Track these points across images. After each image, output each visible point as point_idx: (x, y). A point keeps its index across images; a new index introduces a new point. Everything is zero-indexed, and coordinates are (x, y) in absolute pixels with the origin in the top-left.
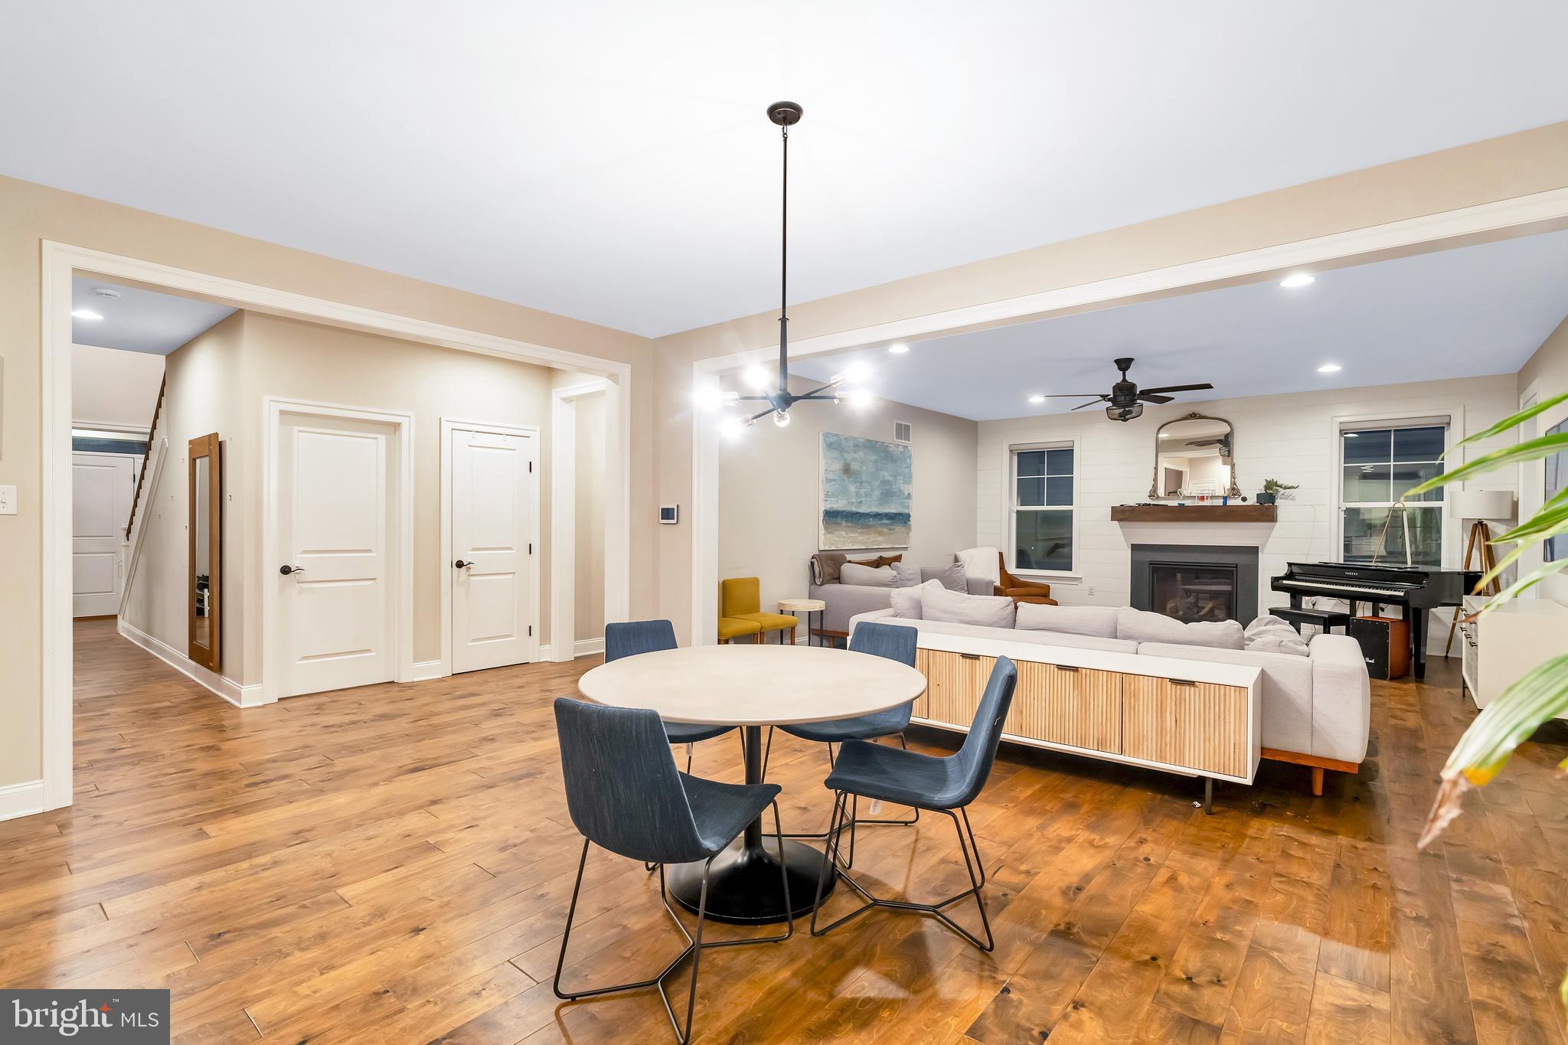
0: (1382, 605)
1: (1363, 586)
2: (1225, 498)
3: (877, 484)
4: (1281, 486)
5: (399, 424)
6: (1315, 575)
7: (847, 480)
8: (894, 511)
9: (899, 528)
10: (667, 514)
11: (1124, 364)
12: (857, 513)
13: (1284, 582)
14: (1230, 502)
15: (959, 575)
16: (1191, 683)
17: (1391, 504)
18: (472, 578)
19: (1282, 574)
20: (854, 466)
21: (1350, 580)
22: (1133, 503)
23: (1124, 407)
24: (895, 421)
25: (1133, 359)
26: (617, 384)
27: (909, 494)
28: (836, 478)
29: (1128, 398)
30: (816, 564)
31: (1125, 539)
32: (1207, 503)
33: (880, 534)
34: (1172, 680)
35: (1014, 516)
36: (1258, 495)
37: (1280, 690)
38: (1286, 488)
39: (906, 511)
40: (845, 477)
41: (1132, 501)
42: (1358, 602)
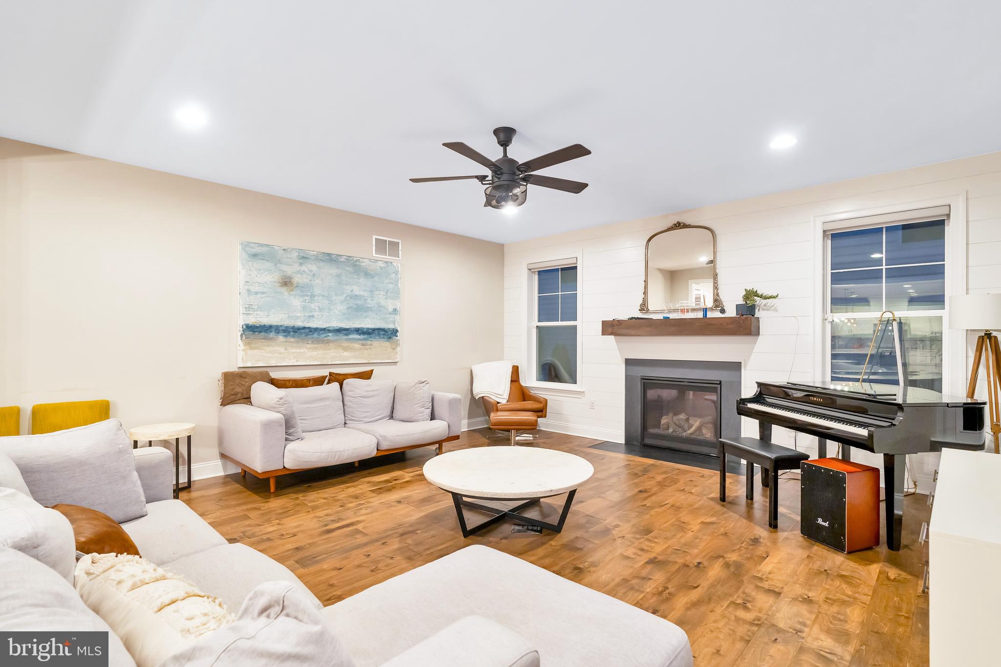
2: (706, 311)
3: (340, 298)
4: (761, 296)
7: (286, 293)
8: (369, 326)
9: (379, 343)
13: (754, 406)
14: (710, 315)
17: (881, 315)
19: (750, 396)
20: (300, 279)
22: (623, 317)
24: (374, 237)
27: (395, 309)
28: (265, 290)
31: (620, 354)
32: (688, 316)
33: (346, 349)
35: (534, 332)
36: (737, 306)
38: (766, 298)
40: (282, 289)
41: (623, 315)
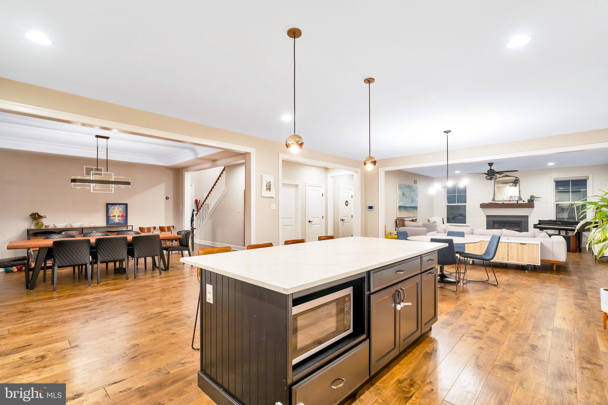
0: (568, 232)
1: (563, 226)
2: (517, 201)
3: (410, 198)
4: (535, 197)
5: (298, 185)
6: (547, 224)
8: (414, 206)
9: (415, 211)
10: (371, 208)
11: (491, 164)
12: (406, 207)
13: (538, 226)
14: (519, 202)
15: (435, 225)
16: (525, 244)
17: (570, 202)
18: (312, 225)
19: (537, 223)
20: (405, 193)
21: (559, 225)
22: (487, 203)
23: (491, 176)
24: (414, 179)
25: (493, 163)
26: (358, 174)
27: (417, 201)
28: (401, 196)
29: (492, 174)
30: (397, 221)
31: (484, 214)
32: (511, 202)
33: (411, 213)
34: (520, 243)
35: (446, 207)
36: (528, 200)
37: (545, 246)
38: (537, 198)
39: (416, 206)
40: (403, 196)
41: (486, 202)
42: (561, 231)
